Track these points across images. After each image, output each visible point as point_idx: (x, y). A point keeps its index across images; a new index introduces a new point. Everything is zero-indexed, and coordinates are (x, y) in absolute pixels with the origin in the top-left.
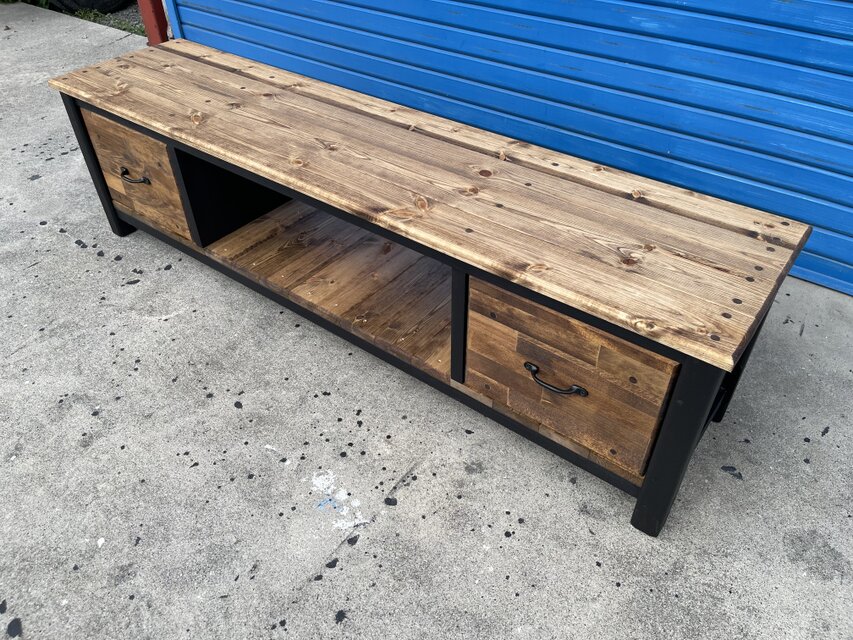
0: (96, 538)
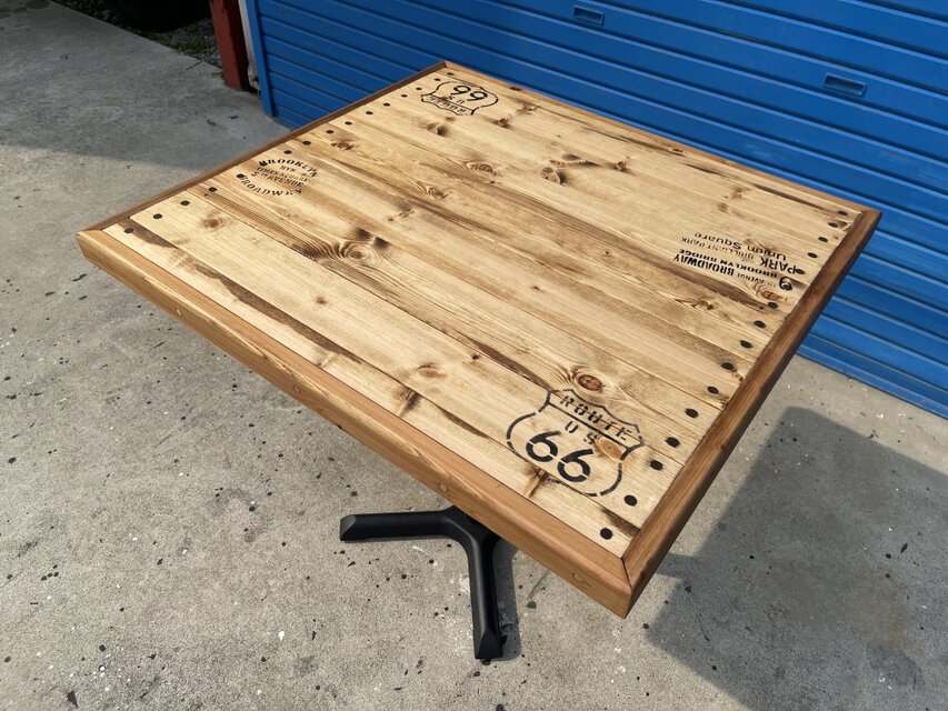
0: (276, 631)
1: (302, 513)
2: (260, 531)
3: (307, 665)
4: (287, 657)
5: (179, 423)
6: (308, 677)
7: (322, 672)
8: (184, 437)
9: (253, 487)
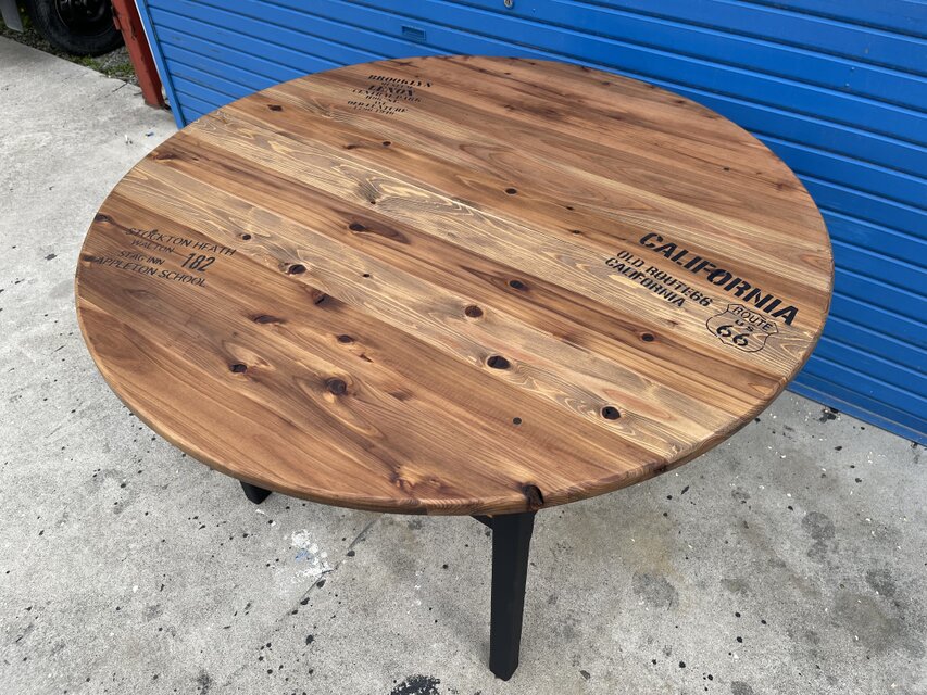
1: (166, 487)
2: (128, 503)
3: (154, 611)
4: (139, 606)
5: (69, 416)
6: (153, 621)
7: (165, 617)
8: (73, 427)
9: (127, 467)
